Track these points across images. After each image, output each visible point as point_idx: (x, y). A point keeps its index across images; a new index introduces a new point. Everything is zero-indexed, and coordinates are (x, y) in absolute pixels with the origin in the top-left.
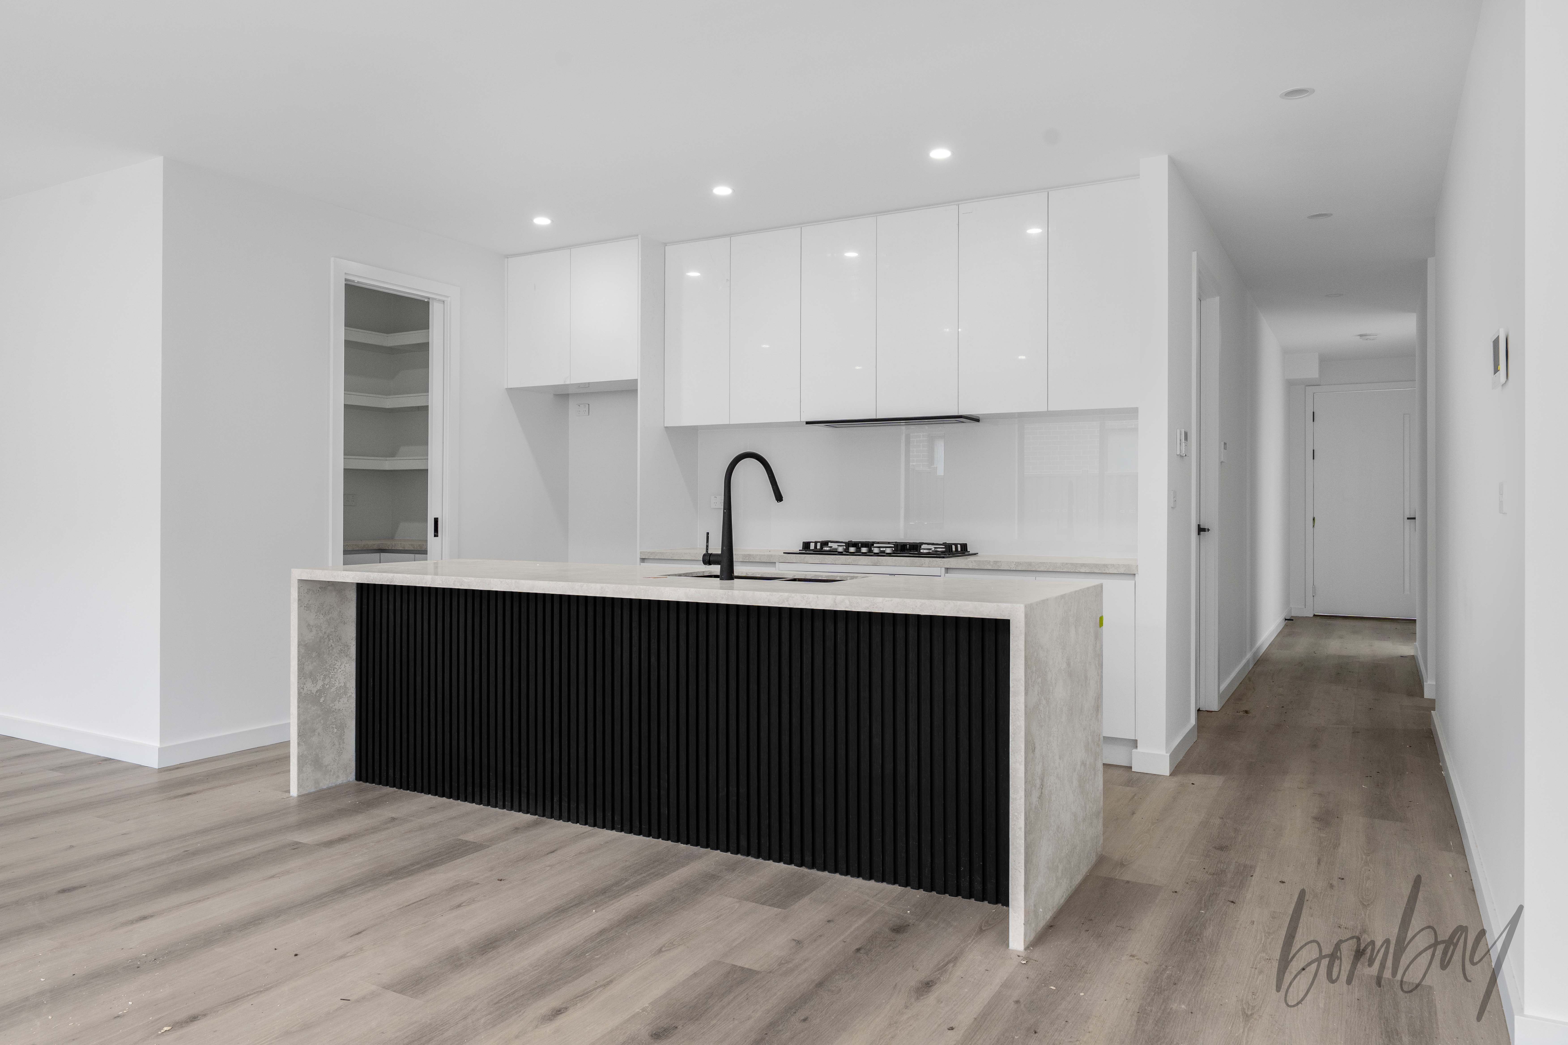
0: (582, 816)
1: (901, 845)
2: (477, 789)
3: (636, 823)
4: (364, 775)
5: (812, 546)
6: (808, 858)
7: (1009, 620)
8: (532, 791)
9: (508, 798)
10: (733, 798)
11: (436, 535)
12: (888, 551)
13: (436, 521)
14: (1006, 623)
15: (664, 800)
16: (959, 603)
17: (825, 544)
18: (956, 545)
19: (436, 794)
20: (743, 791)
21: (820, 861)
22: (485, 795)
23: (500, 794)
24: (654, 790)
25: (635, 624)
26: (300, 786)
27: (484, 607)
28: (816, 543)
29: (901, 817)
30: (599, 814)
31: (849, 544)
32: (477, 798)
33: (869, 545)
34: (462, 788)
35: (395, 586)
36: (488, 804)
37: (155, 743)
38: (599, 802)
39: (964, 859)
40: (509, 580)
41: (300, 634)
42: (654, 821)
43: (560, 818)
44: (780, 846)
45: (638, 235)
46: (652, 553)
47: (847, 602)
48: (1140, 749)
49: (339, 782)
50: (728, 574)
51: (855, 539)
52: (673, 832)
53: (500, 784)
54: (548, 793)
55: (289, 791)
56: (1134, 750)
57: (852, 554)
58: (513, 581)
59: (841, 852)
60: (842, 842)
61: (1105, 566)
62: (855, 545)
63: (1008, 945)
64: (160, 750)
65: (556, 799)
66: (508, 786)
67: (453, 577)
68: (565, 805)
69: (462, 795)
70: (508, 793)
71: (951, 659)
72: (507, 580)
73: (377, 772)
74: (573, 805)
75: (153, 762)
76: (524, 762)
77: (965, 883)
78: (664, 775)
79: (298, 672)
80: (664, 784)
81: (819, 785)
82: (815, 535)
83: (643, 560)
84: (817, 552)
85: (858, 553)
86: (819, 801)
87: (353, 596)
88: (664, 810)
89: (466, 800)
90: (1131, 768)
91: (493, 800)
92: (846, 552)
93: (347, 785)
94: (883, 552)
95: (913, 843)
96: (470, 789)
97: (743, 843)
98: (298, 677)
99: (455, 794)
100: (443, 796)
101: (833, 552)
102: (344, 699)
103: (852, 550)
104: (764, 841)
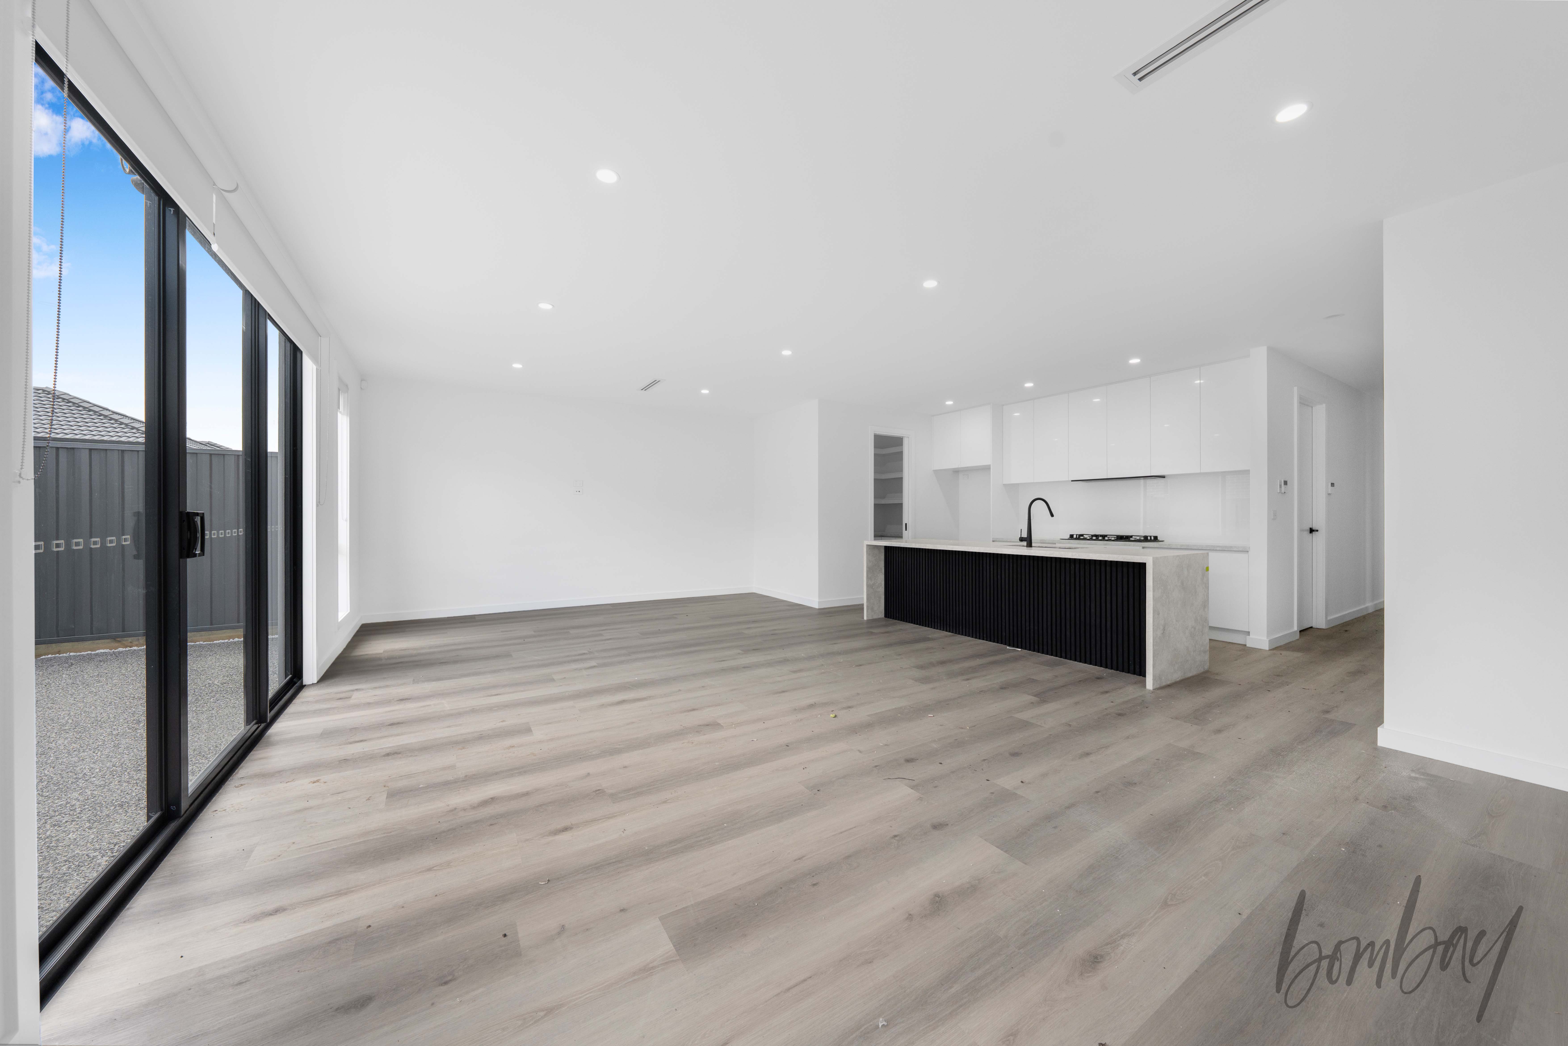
0: (971, 634)
1: (1104, 651)
2: (930, 623)
3: (992, 638)
4: (887, 616)
5: (1075, 536)
6: (1063, 655)
7: (1145, 563)
8: (951, 624)
9: (942, 626)
10: (1032, 630)
11: (906, 530)
12: (1113, 539)
13: (906, 524)
14: (1144, 564)
15: (1004, 630)
16: (1124, 556)
17: (1082, 535)
18: (1151, 537)
19: (914, 624)
20: (1036, 628)
21: (1068, 656)
22: (933, 625)
23: (939, 625)
24: (1000, 626)
25: (992, 563)
26: (867, 617)
27: (932, 556)
28: (1077, 535)
29: (1104, 641)
30: (978, 634)
31: (1093, 536)
32: (930, 626)
33: (1104, 536)
34: (924, 622)
35: (901, 547)
36: (934, 628)
37: (817, 600)
38: (978, 629)
39: (1131, 658)
41: (867, 564)
42: (1000, 637)
43: (962, 635)
44: (1052, 650)
45: (990, 404)
46: (997, 539)
47: (1077, 555)
48: (1251, 636)
49: (879, 617)
50: (1030, 545)
51: (1097, 534)
52: (1007, 642)
53: (939, 621)
54: (957, 625)
55: (863, 618)
56: (1248, 637)
57: (1094, 540)
59: (1078, 653)
60: (1078, 650)
61: (1231, 547)
62: (1097, 536)
63: (1146, 688)
64: (819, 602)
65: (961, 627)
66: (942, 622)
68: (964, 630)
69: (924, 624)
70: (942, 624)
71: (1125, 580)
73: (892, 615)
74: (967, 630)
75: (816, 606)
76: (948, 613)
77: (1132, 668)
78: (1004, 621)
80: (1004, 624)
81: (1068, 627)
82: (1076, 532)
83: (993, 541)
84: (1076, 539)
85: (1097, 539)
86: (1068, 633)
87: (883, 551)
88: (1004, 634)
89: (926, 626)
90: (1246, 645)
91: (936, 627)
92: (1091, 539)
93: (882, 618)
94: (1110, 539)
95: (1109, 651)
96: (927, 622)
97: (1036, 647)
98: (866, 579)
99: (921, 624)
100: (917, 624)
101: (1085, 539)
102: (881, 588)
103: (1094, 538)
104: (1045, 647)
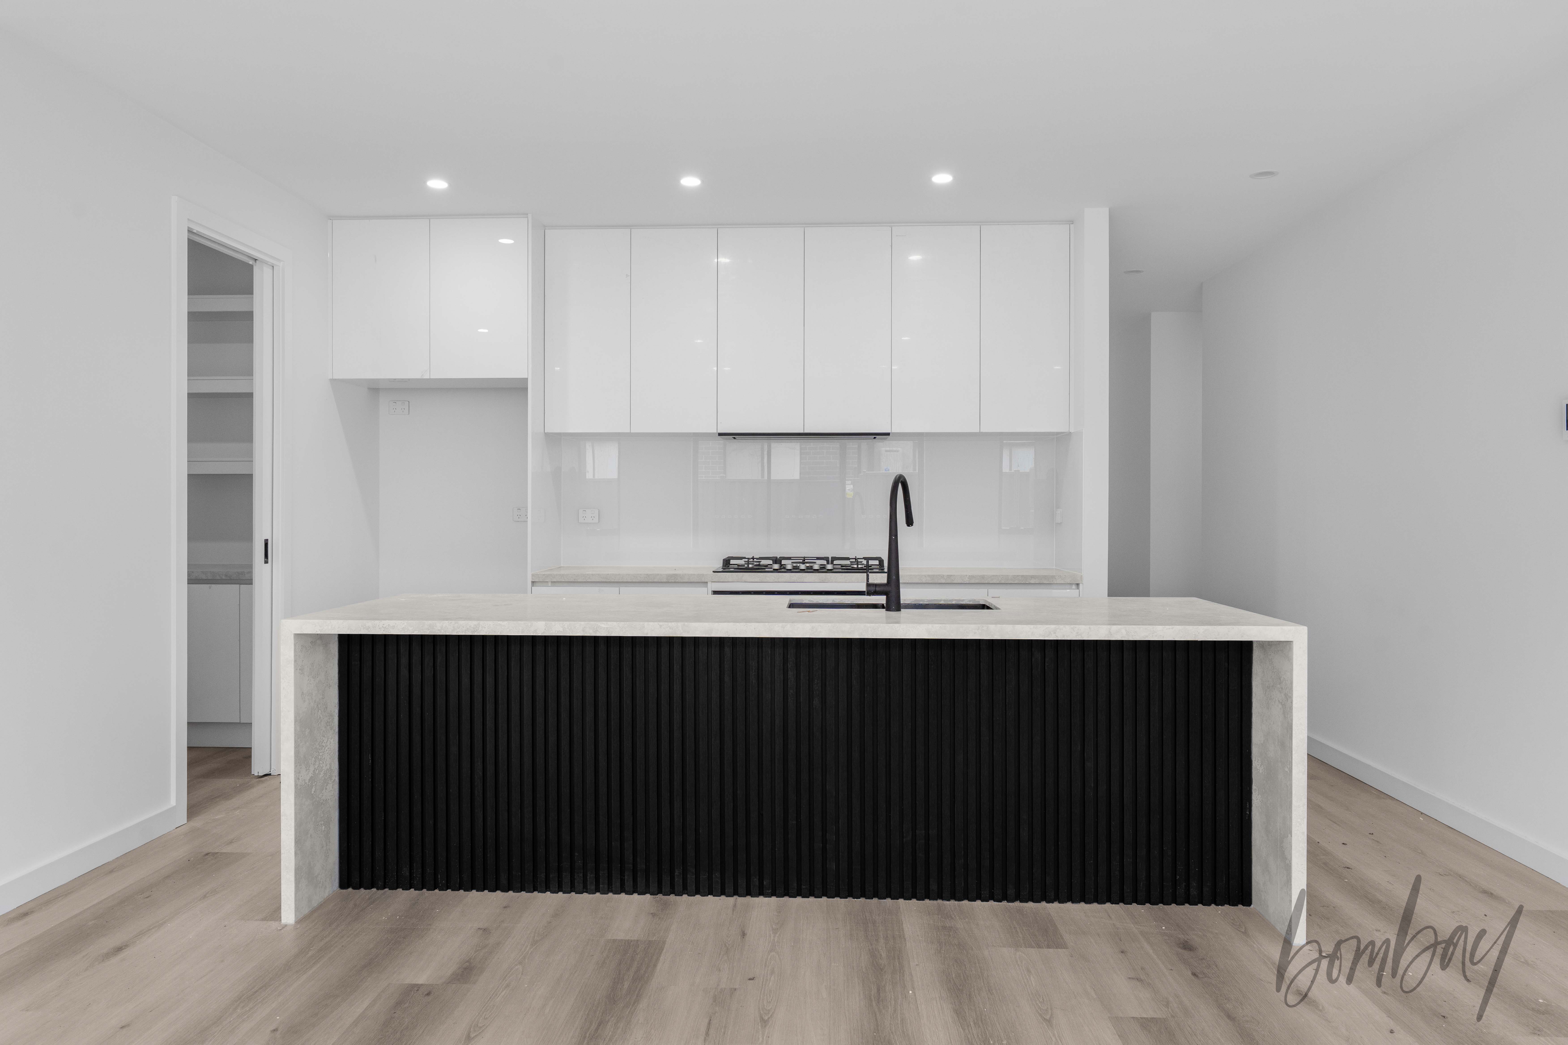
8: (641, 867)
11: (266, 561)
13: (266, 543)
26: (296, 908)
38: (742, 868)
40: (673, 623)
45: (527, 214)
52: (844, 887)
58: (680, 624)
65: (678, 872)
67: (583, 623)
68: (691, 877)
72: (670, 624)
74: (704, 876)
79: (295, 758)
87: (336, 650)
98: (295, 763)
